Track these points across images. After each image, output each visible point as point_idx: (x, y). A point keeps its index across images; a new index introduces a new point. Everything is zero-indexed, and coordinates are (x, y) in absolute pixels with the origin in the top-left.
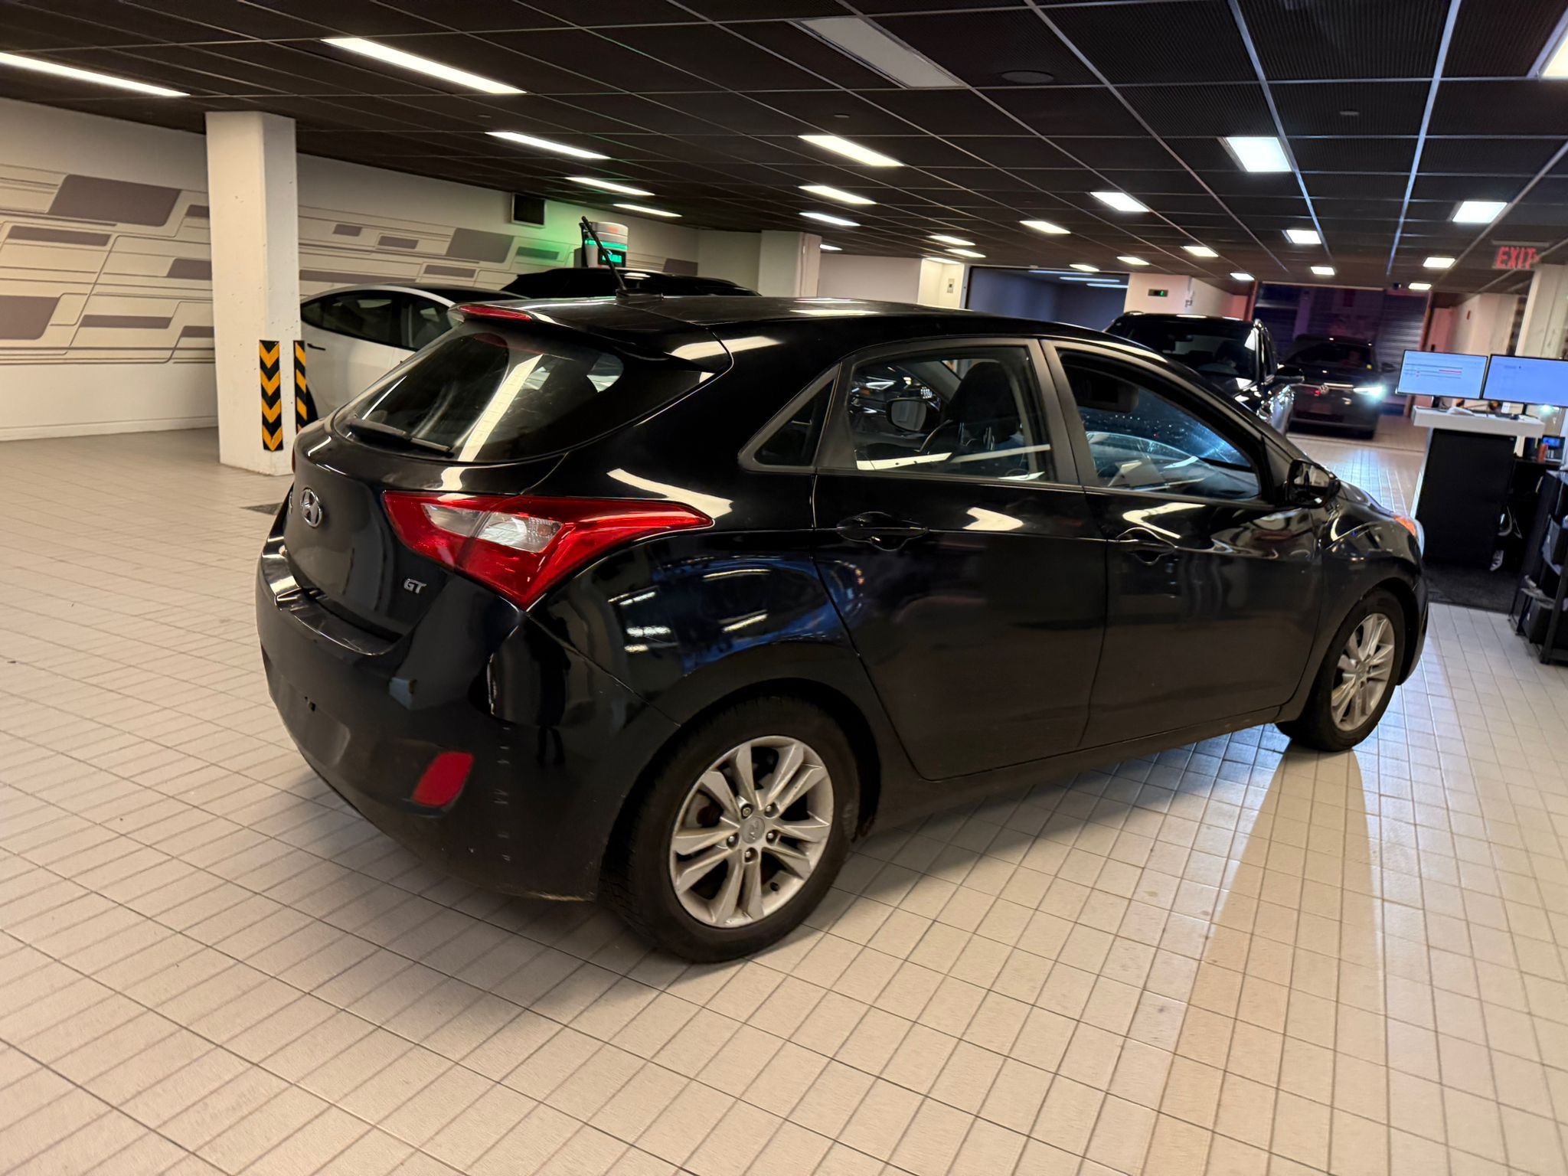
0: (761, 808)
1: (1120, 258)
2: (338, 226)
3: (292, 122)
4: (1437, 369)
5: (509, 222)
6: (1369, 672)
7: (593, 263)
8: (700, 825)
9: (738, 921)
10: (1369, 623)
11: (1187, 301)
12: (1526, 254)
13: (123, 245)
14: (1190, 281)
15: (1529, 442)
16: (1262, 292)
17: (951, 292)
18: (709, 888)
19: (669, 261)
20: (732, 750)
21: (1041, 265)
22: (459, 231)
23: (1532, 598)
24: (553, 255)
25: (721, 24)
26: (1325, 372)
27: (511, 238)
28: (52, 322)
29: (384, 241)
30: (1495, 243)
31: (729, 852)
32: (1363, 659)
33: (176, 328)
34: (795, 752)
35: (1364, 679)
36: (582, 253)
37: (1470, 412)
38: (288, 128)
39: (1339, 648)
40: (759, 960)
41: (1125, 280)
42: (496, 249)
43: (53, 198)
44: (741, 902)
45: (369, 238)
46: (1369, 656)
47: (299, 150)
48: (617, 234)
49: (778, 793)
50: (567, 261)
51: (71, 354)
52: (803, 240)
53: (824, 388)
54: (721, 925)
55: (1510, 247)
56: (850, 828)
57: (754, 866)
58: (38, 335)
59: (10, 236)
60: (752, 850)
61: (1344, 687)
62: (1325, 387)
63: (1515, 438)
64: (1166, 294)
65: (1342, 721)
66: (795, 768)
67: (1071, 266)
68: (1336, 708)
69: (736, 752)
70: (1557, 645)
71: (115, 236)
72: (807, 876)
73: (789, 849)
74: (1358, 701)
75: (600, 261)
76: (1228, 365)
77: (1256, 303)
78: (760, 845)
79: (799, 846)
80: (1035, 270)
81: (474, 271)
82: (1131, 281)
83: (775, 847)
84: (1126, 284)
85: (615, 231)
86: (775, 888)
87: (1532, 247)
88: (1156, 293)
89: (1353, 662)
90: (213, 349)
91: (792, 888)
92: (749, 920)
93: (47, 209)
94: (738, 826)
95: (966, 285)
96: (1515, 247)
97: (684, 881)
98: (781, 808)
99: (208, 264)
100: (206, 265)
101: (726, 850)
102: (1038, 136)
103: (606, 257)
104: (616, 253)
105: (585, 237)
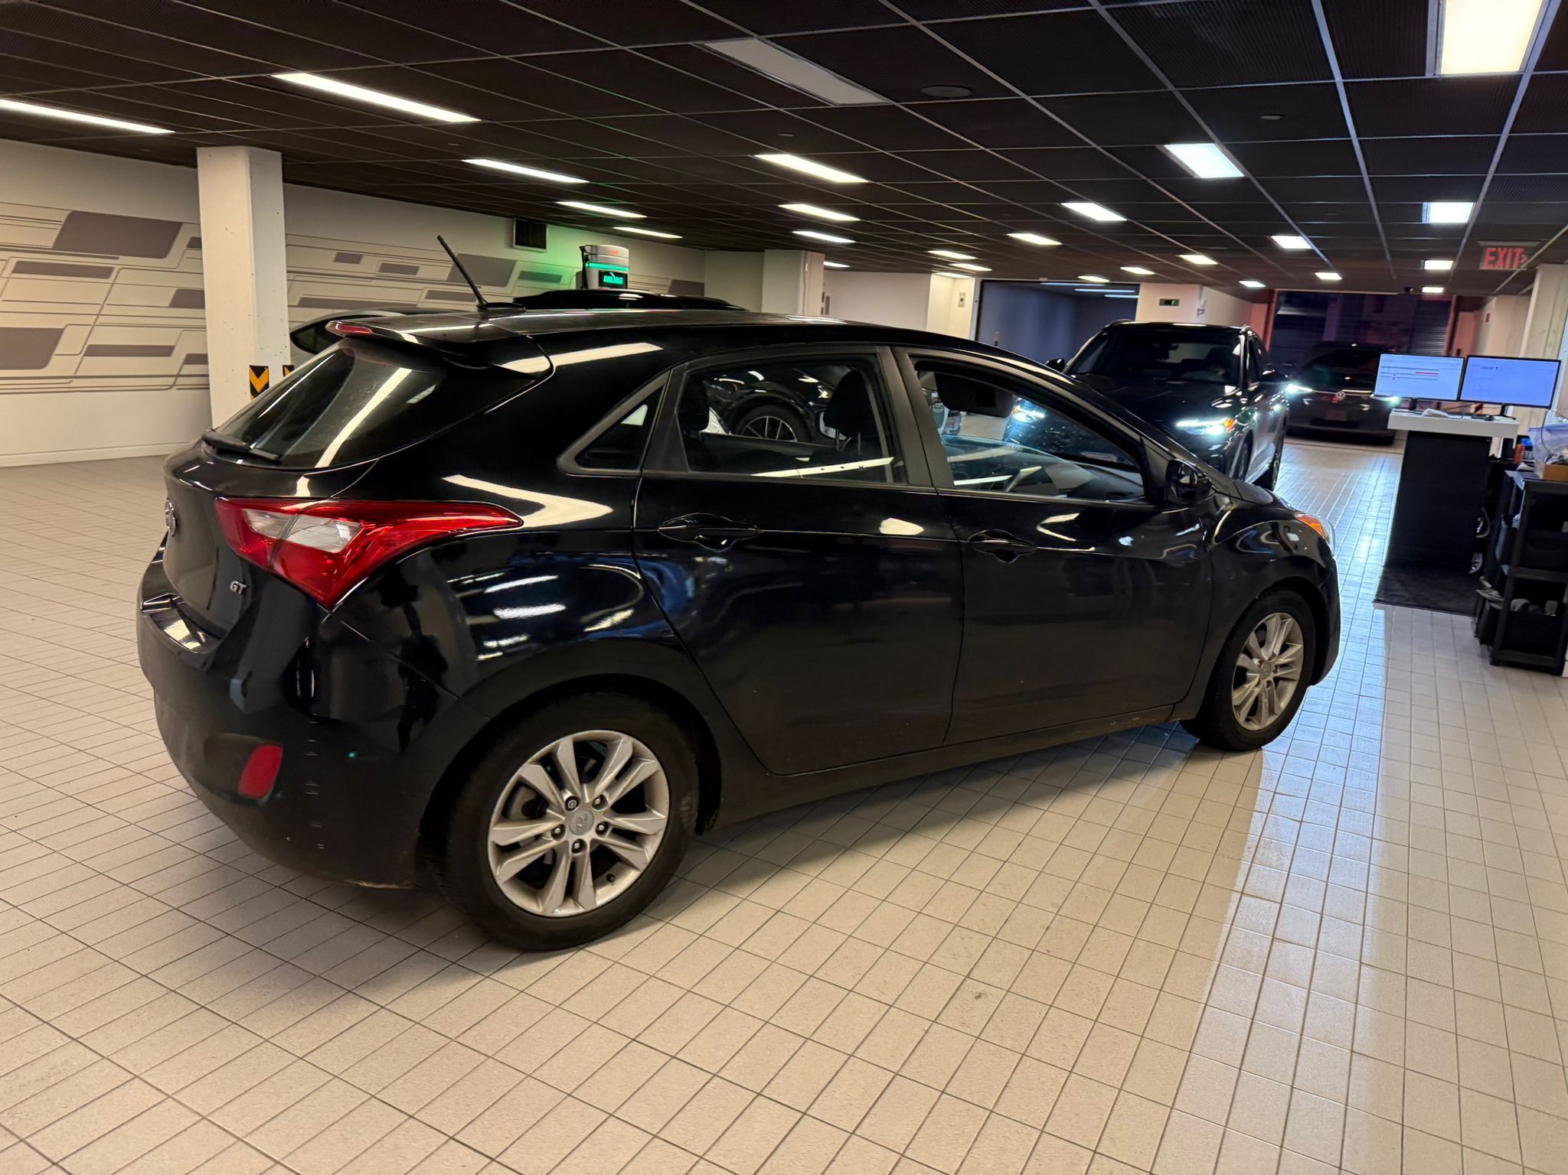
0: (588, 800)
1: (1122, 268)
2: (339, 254)
3: (279, 154)
4: (1414, 372)
5: (511, 247)
6: (1275, 672)
7: (594, 285)
8: (524, 817)
9: (569, 910)
10: (1273, 621)
11: (1199, 310)
12: (1514, 254)
13: (125, 276)
14: (1201, 289)
15: (1507, 443)
16: (1282, 299)
17: (960, 306)
18: (535, 877)
19: (675, 282)
20: (553, 744)
21: (1052, 277)
23: (1485, 599)
24: (557, 279)
25: (630, 49)
26: (1347, 378)
27: (512, 263)
28: (56, 353)
29: (385, 268)
30: (1482, 243)
31: (554, 843)
32: (1266, 658)
33: (179, 355)
34: (624, 746)
35: (1270, 678)
36: (583, 276)
37: (1446, 414)
38: (275, 159)
39: (1235, 644)
40: (590, 949)
41: (1136, 288)
42: (498, 273)
43: (57, 232)
44: (571, 892)
45: (370, 266)
46: (1274, 655)
47: (285, 181)
48: (619, 256)
49: (607, 786)
50: (570, 284)
51: (76, 383)
52: (805, 258)
53: (652, 394)
54: (549, 914)
55: (1497, 247)
56: (690, 820)
57: (584, 857)
58: (43, 364)
59: (15, 271)
60: (582, 843)
61: (1247, 686)
62: (1340, 395)
63: (1491, 438)
64: (1177, 303)
65: (1247, 720)
66: (623, 762)
67: (1080, 277)
68: (1239, 707)
69: (557, 746)
70: (1506, 645)
71: (117, 268)
72: (643, 867)
73: (628, 842)
74: (1265, 701)
75: (601, 283)
76: (1217, 372)
77: (1277, 311)
78: (589, 836)
79: (637, 838)
80: (1045, 281)
82: (1141, 291)
83: (606, 839)
84: (1138, 294)
85: (616, 253)
86: (610, 879)
87: (1521, 247)
88: (1168, 302)
89: (1256, 661)
90: (207, 376)
91: (626, 880)
92: (581, 910)
93: (51, 244)
94: (563, 818)
95: (977, 298)
96: (1502, 247)
97: (504, 872)
98: (611, 801)
99: (202, 293)
100: (200, 294)
101: (551, 841)
102: (982, 148)
103: (606, 279)
104: (617, 274)
105: (585, 259)
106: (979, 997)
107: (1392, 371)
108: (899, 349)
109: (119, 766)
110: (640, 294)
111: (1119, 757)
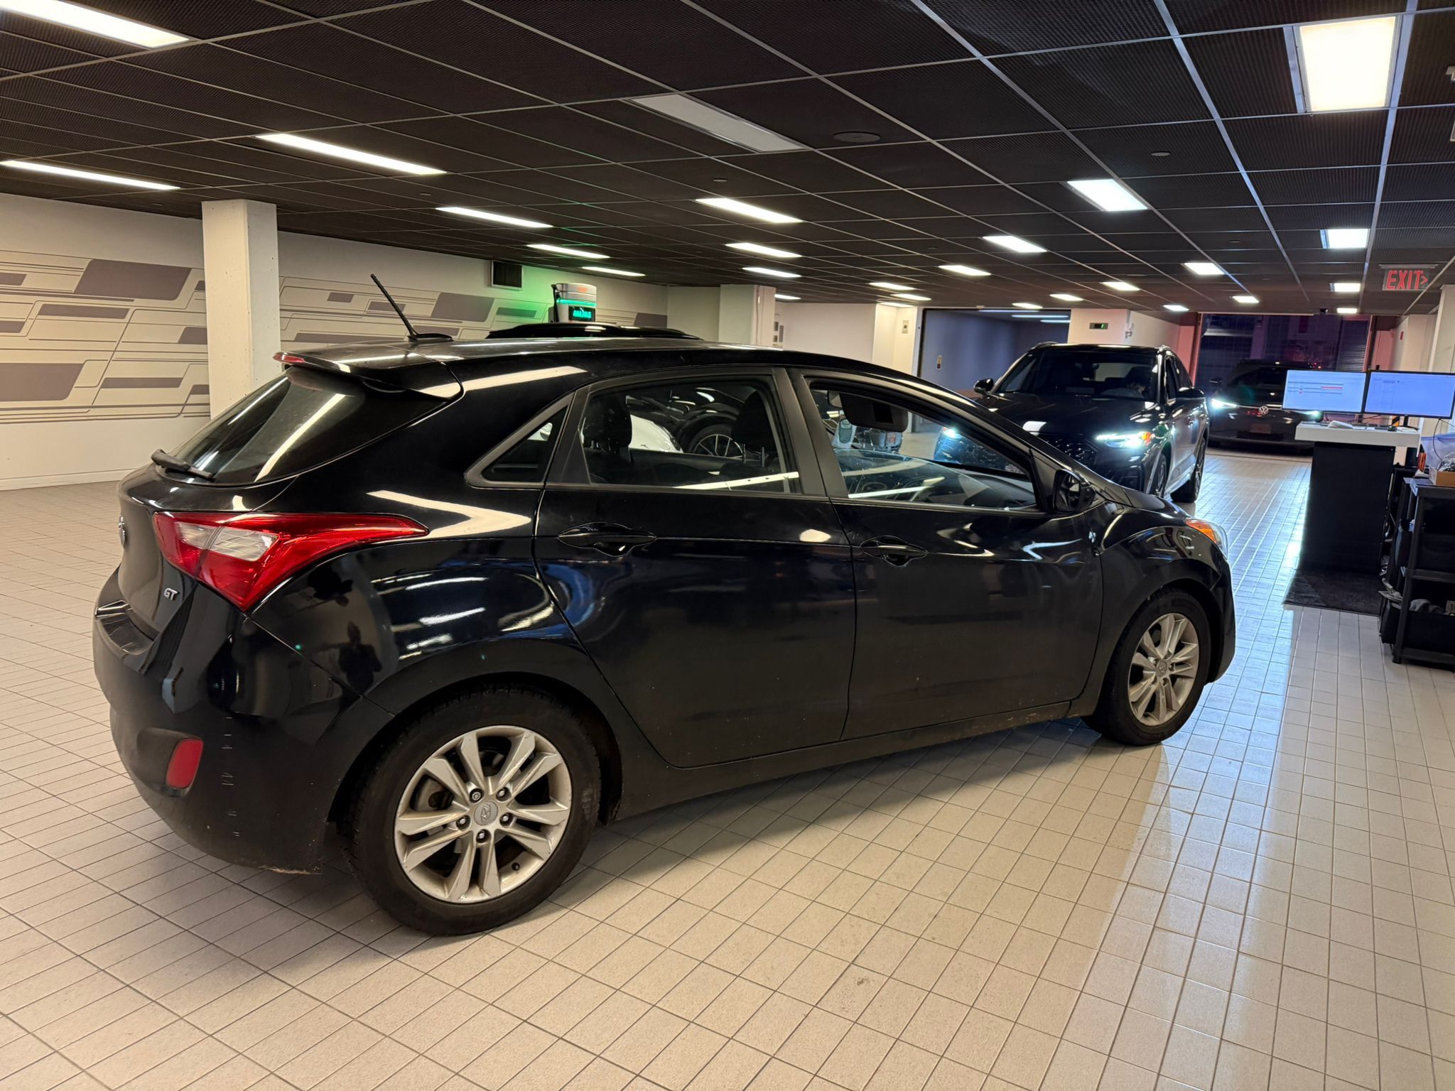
0: (491, 792)
1: (1052, 295)
2: (331, 294)
3: (275, 205)
4: (1319, 386)
5: (490, 286)
6: (1171, 669)
7: (564, 319)
8: (432, 808)
9: (475, 897)
10: (1167, 621)
11: (1127, 333)
12: (1414, 276)
13: (139, 317)
14: (1129, 315)
15: (1411, 452)
16: (1208, 321)
17: (905, 332)
18: (442, 865)
19: (639, 315)
20: (457, 739)
21: (988, 305)
22: (443, 296)
23: (1387, 599)
24: (531, 314)
25: (568, 106)
26: (1272, 394)
27: (492, 300)
28: (75, 385)
29: (375, 306)
30: (1383, 267)
31: (459, 833)
32: (1162, 657)
33: (186, 386)
34: (527, 740)
35: (1167, 676)
36: (555, 311)
37: (1351, 426)
38: (271, 212)
39: (1128, 642)
40: (496, 934)
41: (1066, 315)
42: (479, 309)
43: (79, 278)
44: (476, 879)
45: (360, 304)
46: (1169, 653)
47: (279, 229)
48: (587, 293)
49: (509, 779)
50: (543, 318)
51: (93, 412)
52: (758, 291)
53: (556, 414)
54: (454, 900)
55: (1398, 270)
56: (592, 812)
57: (489, 845)
58: (64, 395)
59: (40, 313)
60: (487, 833)
61: (1144, 684)
62: (1264, 410)
63: (1394, 448)
64: (1106, 326)
65: (1145, 716)
66: (526, 756)
67: (1014, 304)
68: (1136, 704)
69: (461, 739)
70: (1407, 643)
71: (132, 310)
72: (547, 856)
73: (531, 833)
74: (1162, 697)
75: (571, 317)
76: (1137, 389)
77: (1203, 332)
78: (493, 827)
79: (541, 829)
80: (984, 310)
81: (458, 329)
82: (1072, 316)
83: (511, 829)
84: (1069, 319)
85: (584, 290)
86: (516, 868)
87: (1421, 269)
88: (1097, 326)
89: (1152, 660)
90: (209, 404)
91: (530, 870)
92: (486, 897)
93: (73, 289)
94: (468, 810)
95: (920, 325)
96: (1403, 270)
97: (411, 860)
98: (514, 793)
99: (205, 330)
100: (203, 332)
101: (455, 831)
102: (901, 188)
103: (576, 314)
104: (586, 309)
105: (557, 296)
106: (861, 983)
107: (1299, 386)
108: (794, 370)
109: (86, 760)
110: (603, 326)
111: (1022, 752)
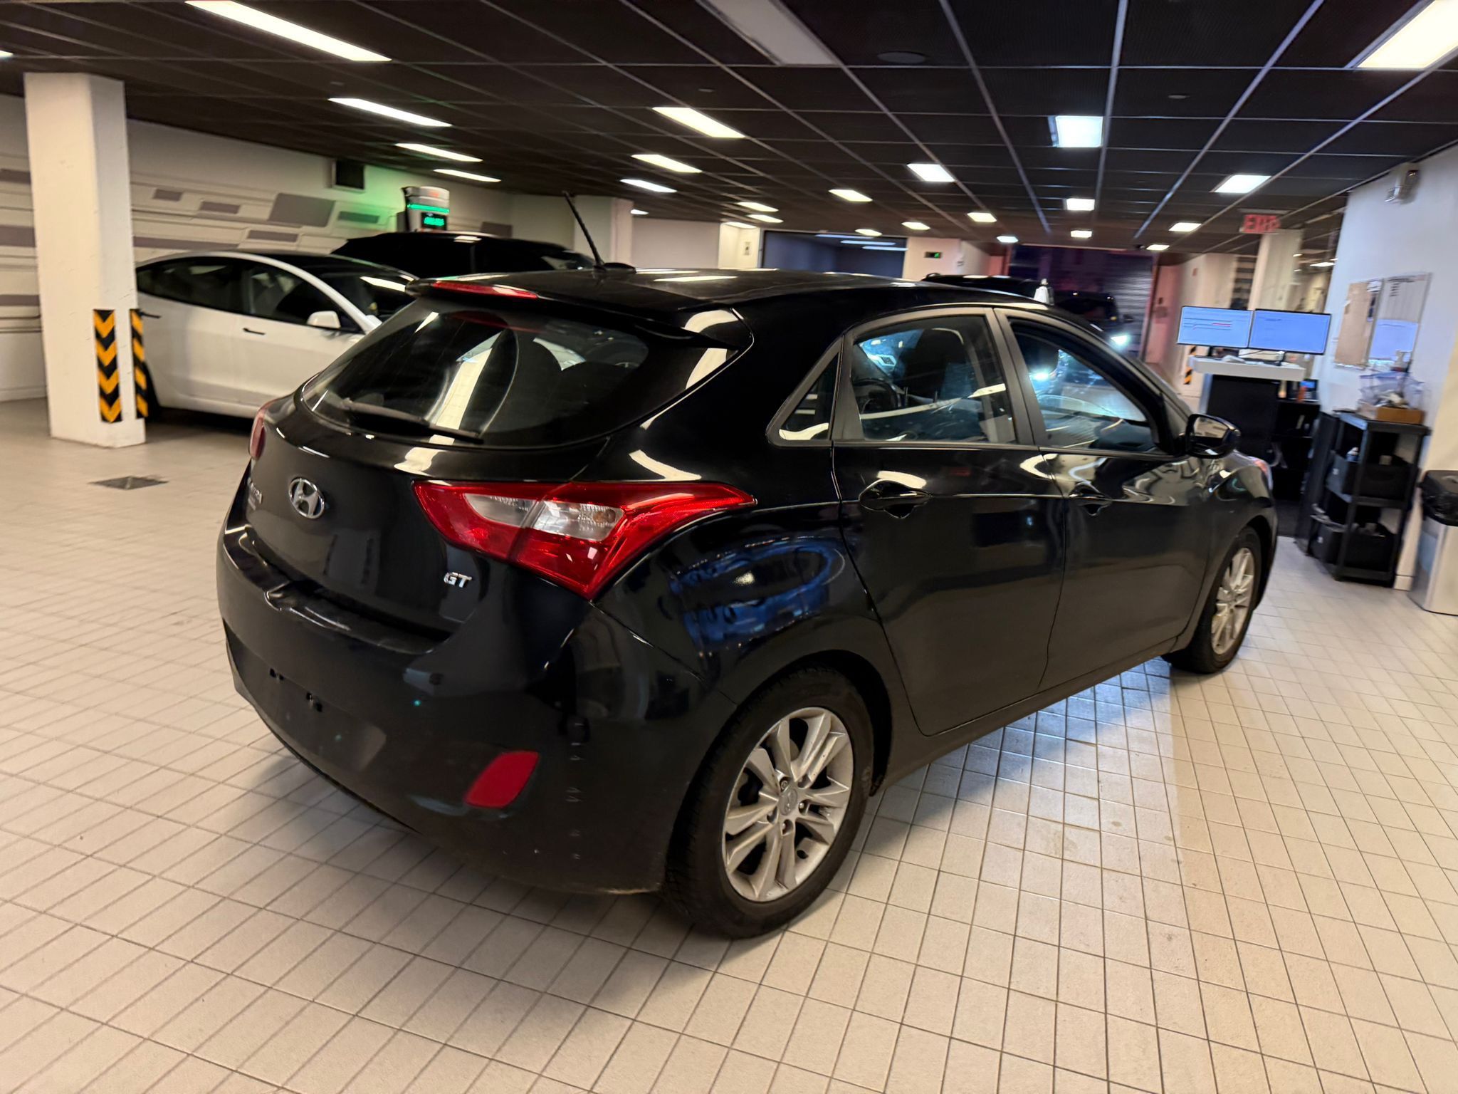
0: (795, 779)
1: (905, 224)
2: (158, 190)
3: (120, 85)
4: (1211, 324)
5: (330, 186)
6: (1235, 601)
7: (416, 226)
9: (776, 893)
10: (1240, 557)
11: (959, 262)
12: (1269, 220)
14: (963, 245)
15: (1290, 385)
17: (747, 254)
18: (750, 866)
19: (488, 224)
20: (774, 726)
21: (832, 230)
22: (281, 196)
23: (1321, 523)
24: (374, 219)
27: (333, 202)
29: (206, 206)
30: (1246, 210)
31: (768, 827)
32: (1233, 589)
34: (822, 722)
35: (1233, 607)
36: (405, 217)
37: (1242, 360)
38: (117, 89)
39: (1219, 582)
40: (792, 929)
41: (903, 243)
42: (319, 214)
44: (779, 874)
45: (190, 204)
46: (1237, 586)
48: (439, 198)
49: (808, 765)
50: (390, 226)
52: (616, 205)
53: (831, 363)
54: (760, 899)
56: (868, 790)
57: (789, 837)
60: (787, 823)
61: (1219, 615)
63: (1279, 382)
64: (940, 256)
65: (1218, 645)
66: (824, 738)
67: (858, 231)
68: (1215, 634)
69: (777, 728)
72: (830, 840)
73: (819, 817)
74: (1229, 627)
75: (424, 225)
77: (1009, 262)
78: (794, 816)
80: (824, 235)
81: (297, 236)
82: (910, 245)
83: (805, 816)
84: (904, 246)
85: (436, 195)
86: (807, 856)
87: (1275, 215)
88: (931, 255)
89: (1226, 592)
90: (39, 318)
91: (818, 853)
92: (785, 891)
94: (777, 800)
95: (761, 248)
96: (1258, 214)
97: (731, 862)
98: (812, 778)
99: (31, 230)
101: (766, 825)
103: (428, 221)
104: (435, 216)
105: (408, 201)
107: (1193, 321)
